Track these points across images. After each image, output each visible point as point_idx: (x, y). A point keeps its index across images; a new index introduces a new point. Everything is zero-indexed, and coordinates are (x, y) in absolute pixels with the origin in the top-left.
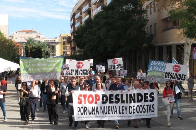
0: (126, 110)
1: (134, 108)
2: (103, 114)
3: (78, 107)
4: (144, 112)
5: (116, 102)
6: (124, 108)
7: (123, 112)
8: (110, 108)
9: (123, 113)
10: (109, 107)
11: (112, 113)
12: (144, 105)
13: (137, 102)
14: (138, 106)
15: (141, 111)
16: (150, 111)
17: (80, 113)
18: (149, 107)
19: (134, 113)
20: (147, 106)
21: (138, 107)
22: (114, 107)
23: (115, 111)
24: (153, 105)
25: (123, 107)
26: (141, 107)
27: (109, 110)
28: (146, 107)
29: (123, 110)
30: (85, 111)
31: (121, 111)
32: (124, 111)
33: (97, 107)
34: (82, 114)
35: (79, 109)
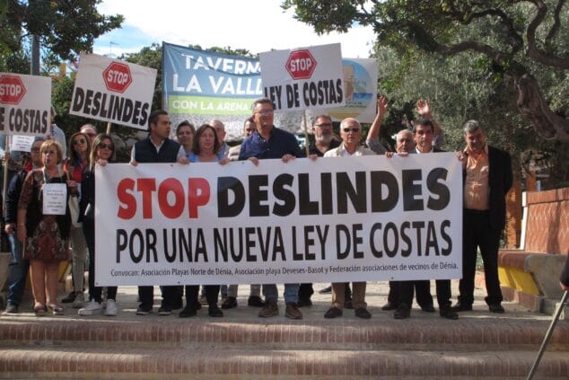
0: (323, 242)
1: (359, 234)
2: (226, 259)
3: (121, 232)
4: (406, 254)
5: (280, 211)
6: (313, 235)
7: (312, 250)
8: (254, 237)
9: (311, 257)
10: (250, 231)
11: (265, 258)
12: (406, 225)
13: (374, 210)
14: (377, 226)
15: (391, 248)
16: (432, 250)
17: (125, 254)
18: (424, 231)
19: (359, 255)
20: (419, 225)
21: (379, 234)
22: (269, 229)
23: (276, 249)
24: (446, 223)
25: (308, 229)
26: (391, 231)
27: (251, 244)
28: (411, 233)
29: (309, 242)
30: (152, 246)
31: (301, 250)
32: (315, 249)
33: (200, 231)
34: (136, 260)
35: (122, 237)
